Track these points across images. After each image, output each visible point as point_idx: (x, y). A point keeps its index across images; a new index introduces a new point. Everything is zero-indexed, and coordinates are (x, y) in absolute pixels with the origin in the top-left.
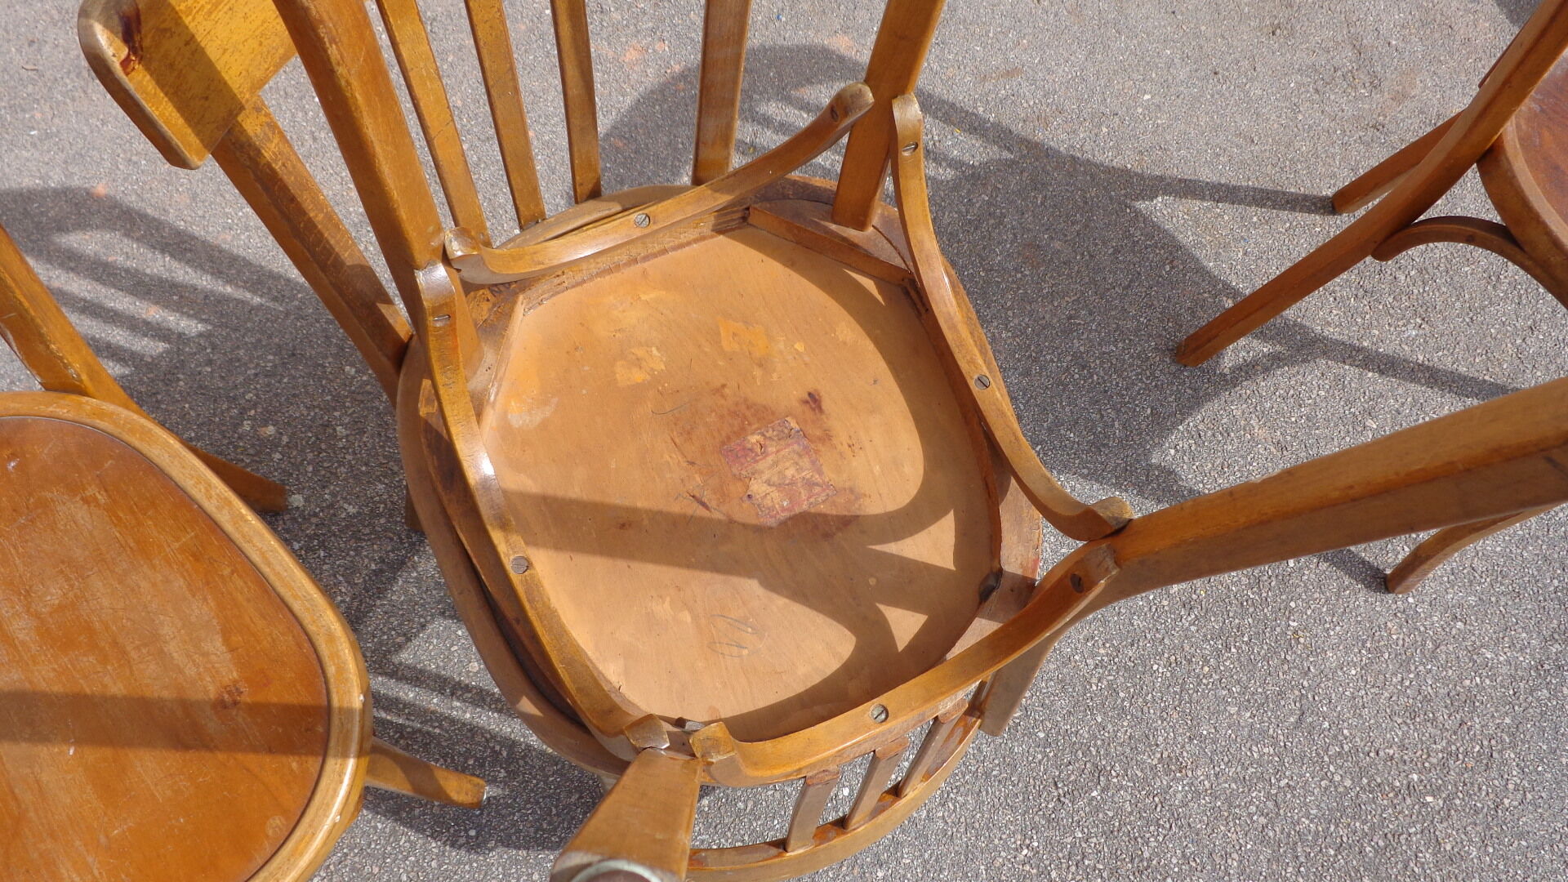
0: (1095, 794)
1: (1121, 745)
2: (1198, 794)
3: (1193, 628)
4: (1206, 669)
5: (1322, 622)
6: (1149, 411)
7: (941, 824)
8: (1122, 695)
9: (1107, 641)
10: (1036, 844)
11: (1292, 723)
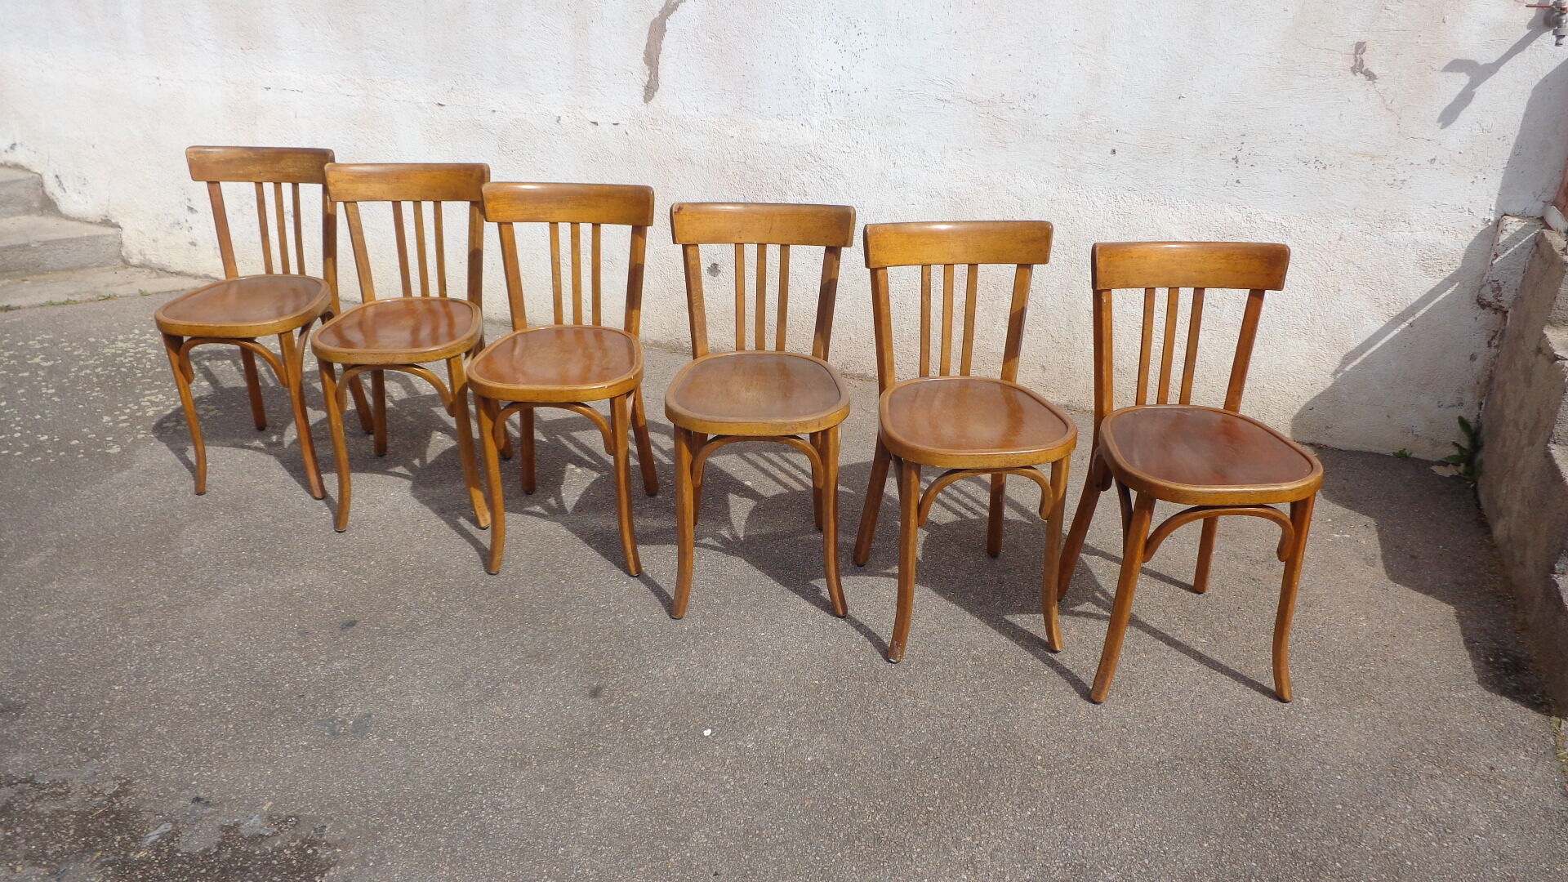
0: (866, 683)
3: (970, 666)
4: (962, 679)
5: (1043, 694)
7: (790, 659)
9: (923, 651)
10: (823, 682)
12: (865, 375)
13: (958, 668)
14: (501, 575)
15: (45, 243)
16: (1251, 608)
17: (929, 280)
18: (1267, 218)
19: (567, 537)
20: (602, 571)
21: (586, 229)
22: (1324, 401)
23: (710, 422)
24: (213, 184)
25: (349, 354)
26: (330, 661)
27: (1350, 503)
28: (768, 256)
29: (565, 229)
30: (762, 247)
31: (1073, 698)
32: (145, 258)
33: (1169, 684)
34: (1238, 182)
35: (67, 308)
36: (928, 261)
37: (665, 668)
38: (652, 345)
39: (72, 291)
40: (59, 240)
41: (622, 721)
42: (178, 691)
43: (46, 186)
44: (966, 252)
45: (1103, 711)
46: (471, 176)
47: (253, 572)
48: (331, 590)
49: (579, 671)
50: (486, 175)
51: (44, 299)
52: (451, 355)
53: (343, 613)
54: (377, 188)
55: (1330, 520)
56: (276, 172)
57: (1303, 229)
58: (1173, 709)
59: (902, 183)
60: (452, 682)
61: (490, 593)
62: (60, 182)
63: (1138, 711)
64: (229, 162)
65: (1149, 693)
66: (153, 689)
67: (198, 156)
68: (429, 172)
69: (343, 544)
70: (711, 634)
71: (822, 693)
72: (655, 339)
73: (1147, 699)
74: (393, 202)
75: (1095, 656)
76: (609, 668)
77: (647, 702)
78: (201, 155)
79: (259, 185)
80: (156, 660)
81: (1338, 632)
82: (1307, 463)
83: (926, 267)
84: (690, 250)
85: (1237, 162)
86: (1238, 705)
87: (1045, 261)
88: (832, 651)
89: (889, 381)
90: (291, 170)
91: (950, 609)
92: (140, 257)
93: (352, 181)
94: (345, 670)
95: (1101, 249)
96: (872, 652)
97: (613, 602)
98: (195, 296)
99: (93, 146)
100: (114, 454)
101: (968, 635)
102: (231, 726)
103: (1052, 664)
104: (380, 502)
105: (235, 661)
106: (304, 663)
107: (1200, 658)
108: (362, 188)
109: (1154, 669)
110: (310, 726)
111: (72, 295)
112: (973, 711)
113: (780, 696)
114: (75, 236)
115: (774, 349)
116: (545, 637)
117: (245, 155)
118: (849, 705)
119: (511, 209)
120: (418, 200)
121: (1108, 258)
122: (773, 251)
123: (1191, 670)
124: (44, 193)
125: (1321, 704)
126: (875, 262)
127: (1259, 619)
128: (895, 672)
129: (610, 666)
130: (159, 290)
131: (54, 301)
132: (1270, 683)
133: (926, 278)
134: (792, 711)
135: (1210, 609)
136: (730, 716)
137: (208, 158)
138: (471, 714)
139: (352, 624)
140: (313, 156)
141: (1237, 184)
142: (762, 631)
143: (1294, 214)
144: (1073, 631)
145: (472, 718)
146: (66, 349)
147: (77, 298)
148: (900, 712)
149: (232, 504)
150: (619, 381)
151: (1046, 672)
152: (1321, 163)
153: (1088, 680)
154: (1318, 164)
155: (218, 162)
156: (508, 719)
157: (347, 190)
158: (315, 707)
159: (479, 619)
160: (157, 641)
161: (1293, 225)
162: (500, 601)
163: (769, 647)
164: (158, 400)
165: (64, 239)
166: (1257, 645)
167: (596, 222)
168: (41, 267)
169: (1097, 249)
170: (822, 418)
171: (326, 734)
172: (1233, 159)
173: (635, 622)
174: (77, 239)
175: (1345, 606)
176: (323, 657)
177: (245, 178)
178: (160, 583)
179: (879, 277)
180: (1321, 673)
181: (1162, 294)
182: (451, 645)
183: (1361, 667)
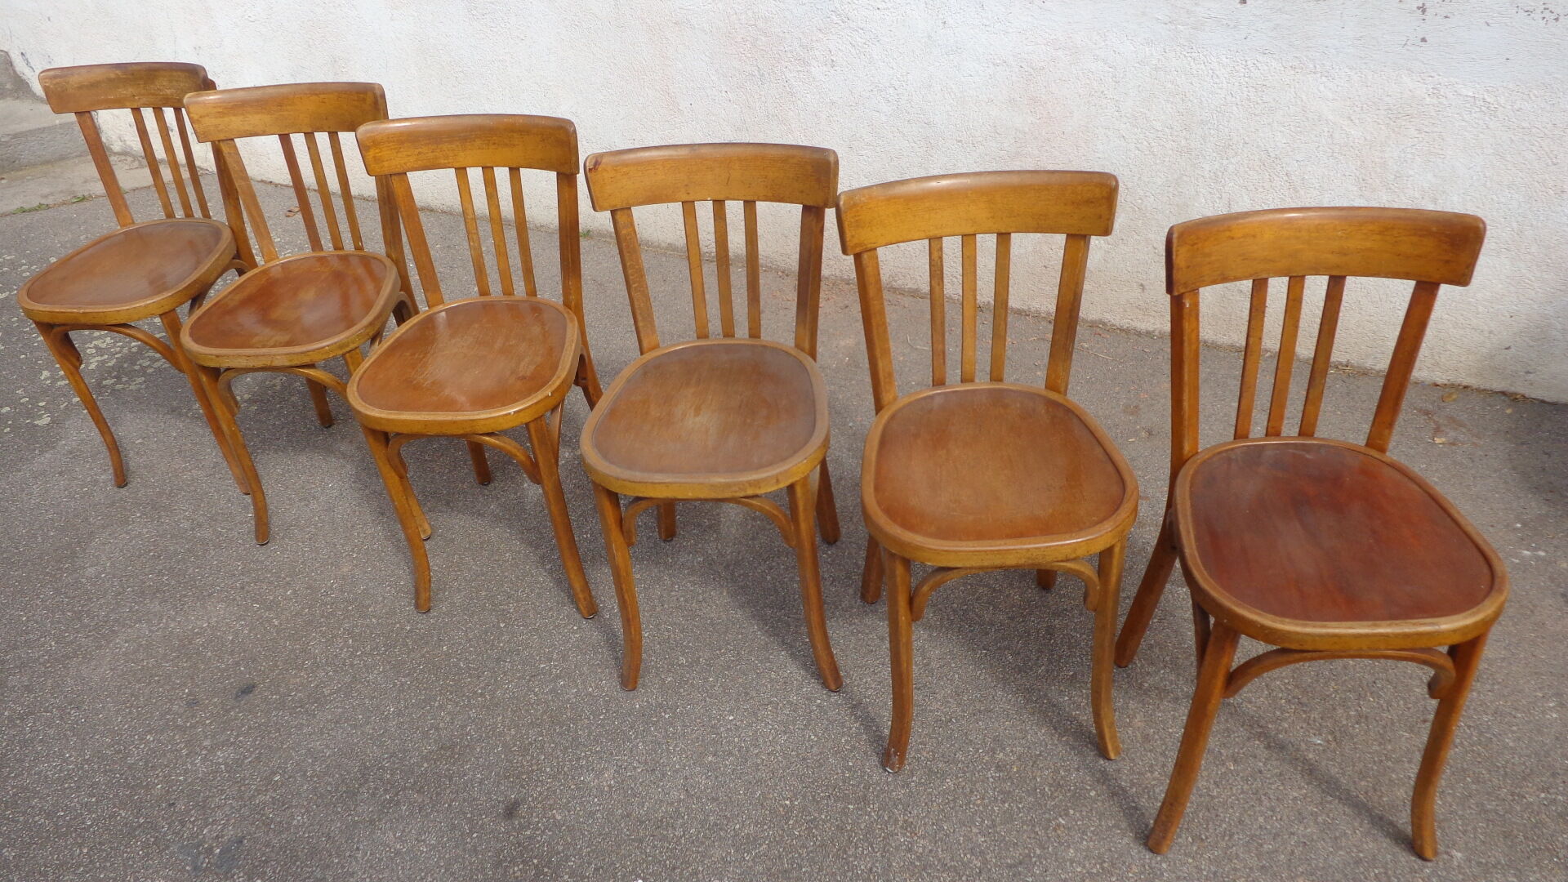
0: (851, 807)
1: (890, 799)
2: (910, 850)
3: (991, 780)
4: (979, 802)
5: (1084, 833)
6: (1071, 673)
7: (759, 761)
8: (914, 778)
9: (932, 751)
10: (796, 803)
11: (1007, 863)
12: (917, 290)
13: (976, 782)
14: (433, 613)
15: (16, 136)
16: (1391, 683)
17: (941, 258)
18: (1464, 92)
19: (519, 552)
20: (551, 609)
21: (502, 174)
22: (1527, 339)
23: (630, 481)
24: (84, 115)
25: (217, 356)
26: (212, 750)
27: (1550, 496)
28: (729, 216)
29: (475, 175)
30: (719, 205)
31: (1126, 840)
32: (125, 144)
33: (1261, 819)
34: (1424, 40)
35: (37, 216)
36: (937, 233)
37: (602, 772)
38: (667, 248)
39: (46, 190)
40: (30, 131)
41: (535, 861)
42: (38, 792)
43: (15, 64)
44: (993, 217)
45: (1164, 865)
46: (364, 100)
47: (155, 606)
48: (236, 635)
49: (497, 774)
50: (380, 101)
51: (16, 204)
52: (344, 351)
53: (241, 672)
54: (256, 119)
55: (1519, 525)
56: (153, 94)
57: (1516, 107)
58: (1263, 867)
59: (955, 48)
60: (344, 789)
61: (415, 642)
62: (27, 60)
63: (1213, 869)
64: (94, 85)
65: (1231, 836)
66: (13, 787)
67: (54, 82)
68: (316, 94)
69: (262, 562)
70: (667, 716)
71: (791, 822)
72: (669, 241)
73: (1228, 847)
74: (279, 135)
75: (1164, 766)
76: (533, 771)
77: (570, 829)
78: (58, 80)
79: (136, 111)
80: (24, 744)
81: (1515, 728)
82: (1486, 570)
83: (935, 241)
84: (618, 216)
85: (1424, 11)
86: (1358, 862)
87: (1106, 231)
88: (815, 750)
89: (886, 397)
90: (168, 92)
91: (978, 678)
92: (120, 143)
93: (221, 114)
94: (226, 764)
95: (1181, 235)
96: (865, 753)
97: (556, 661)
98: (79, 257)
99: (49, 19)
100: (42, 427)
101: (996, 724)
102: (85, 851)
103: (1104, 778)
104: (314, 497)
105: (110, 746)
106: (184, 752)
107: (1311, 771)
108: (236, 122)
109: (1243, 792)
110: (172, 854)
111: (46, 197)
112: (985, 862)
113: (738, 826)
114: (46, 125)
115: (747, 336)
116: (466, 716)
117: (112, 76)
118: (824, 846)
119: (400, 155)
120: (310, 131)
121: (1192, 245)
122: (735, 210)
123: (1295, 794)
124: (15, 71)
125: (1479, 864)
126: (856, 245)
127: (1402, 702)
128: (892, 787)
129: (535, 767)
130: (136, 185)
131: (26, 206)
132: (1403, 819)
133: (935, 255)
134: (749, 852)
135: (1333, 684)
136: (669, 858)
137: (68, 83)
138: (358, 842)
139: (248, 690)
140: (187, 74)
141: (1423, 44)
142: (731, 712)
143: (1505, 84)
144: (1138, 722)
145: (358, 849)
146: (24, 275)
147: (50, 201)
148: (889, 860)
149: (152, 500)
150: (530, 403)
151: (1093, 793)
152: (1551, 12)
153: (1151, 806)
154: (1547, 14)
155: (80, 87)
156: (398, 853)
157: (216, 126)
158: (183, 823)
159: (395, 685)
160: (32, 714)
161: (1502, 100)
162: (423, 656)
163: (736, 740)
164: (104, 346)
165: (35, 130)
166: (1393, 751)
167: (514, 166)
168: (17, 162)
169: (1175, 236)
170: (781, 473)
171: (187, 868)
172: (1419, 8)
173: (577, 695)
174: (49, 128)
175: (1529, 681)
176: (207, 743)
177: (118, 104)
178: (52, 623)
179: (864, 262)
180: (1483, 805)
181: (1278, 288)
182: (355, 727)
183: (1543, 795)
